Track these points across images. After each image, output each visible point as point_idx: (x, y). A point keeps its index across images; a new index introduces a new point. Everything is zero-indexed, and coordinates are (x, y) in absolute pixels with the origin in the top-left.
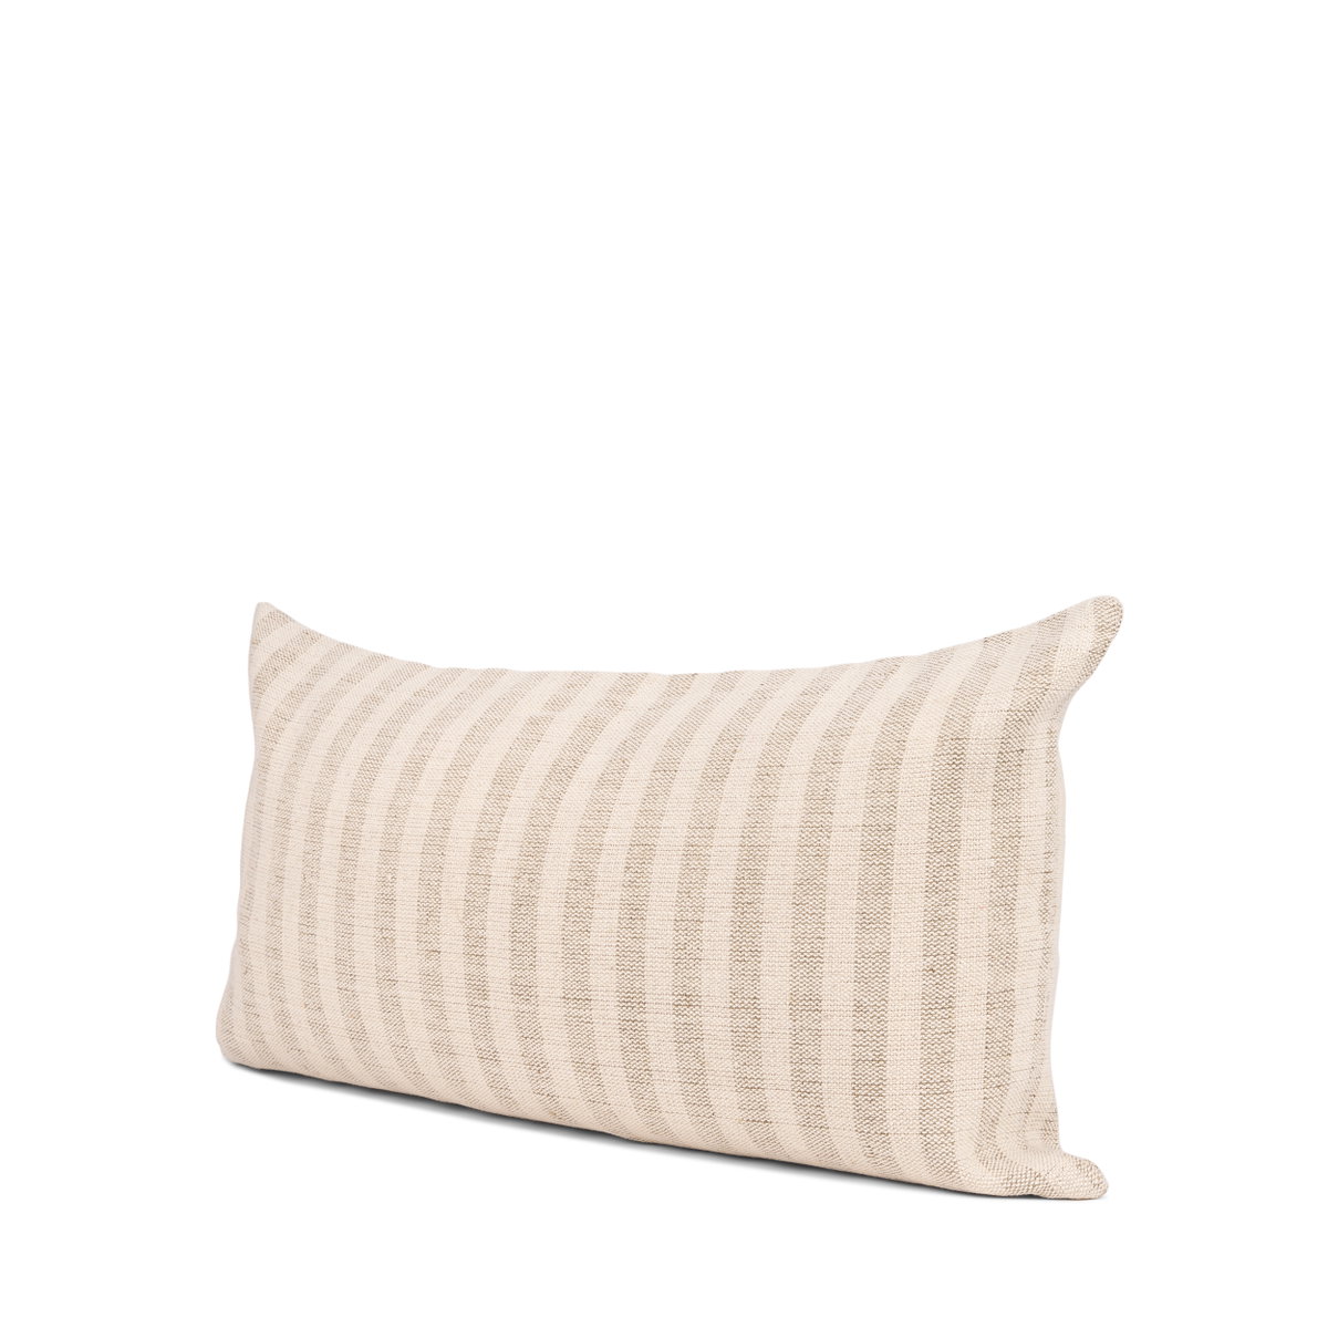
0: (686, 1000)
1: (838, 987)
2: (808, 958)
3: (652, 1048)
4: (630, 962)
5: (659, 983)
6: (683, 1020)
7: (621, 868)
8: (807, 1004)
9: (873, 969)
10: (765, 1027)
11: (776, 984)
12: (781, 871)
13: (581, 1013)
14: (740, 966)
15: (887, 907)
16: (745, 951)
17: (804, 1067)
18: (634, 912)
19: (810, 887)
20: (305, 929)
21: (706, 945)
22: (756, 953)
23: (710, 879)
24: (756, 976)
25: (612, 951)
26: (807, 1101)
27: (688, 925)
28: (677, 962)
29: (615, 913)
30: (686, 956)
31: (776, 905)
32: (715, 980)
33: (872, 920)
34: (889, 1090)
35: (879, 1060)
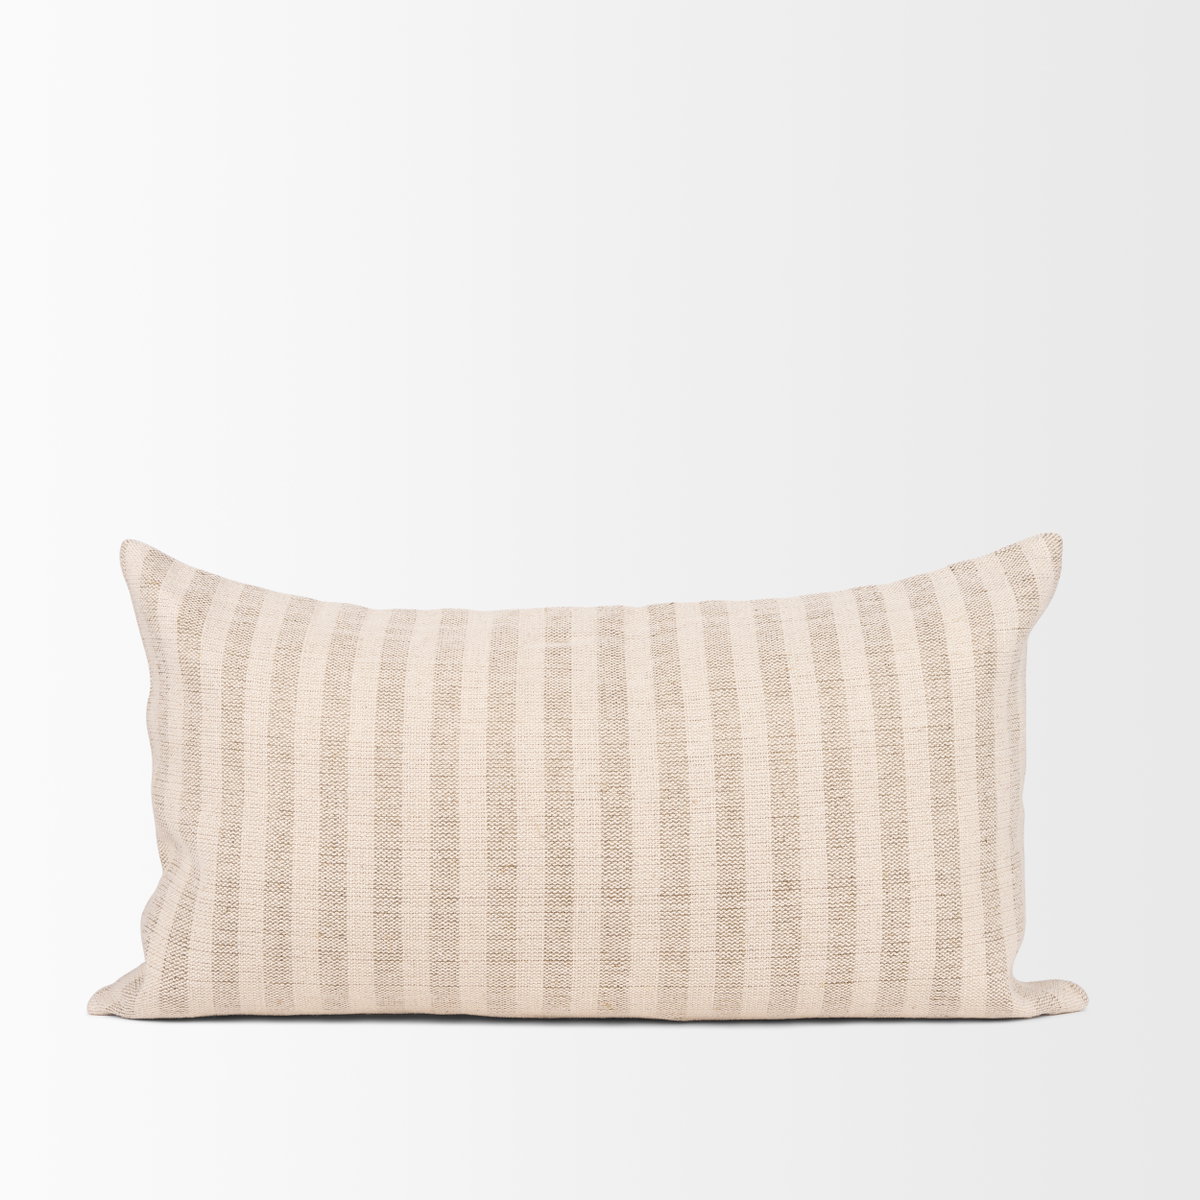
0: (787, 885)
1: (921, 860)
2: (896, 839)
3: (748, 931)
4: (731, 857)
5: (760, 872)
6: (783, 903)
7: (712, 777)
8: (897, 877)
9: (947, 843)
10: (861, 901)
11: (869, 865)
12: (865, 769)
13: (679, 907)
14: (837, 852)
15: (953, 792)
16: (841, 839)
17: (895, 931)
18: (731, 814)
19: (892, 780)
20: (329, 859)
21: (804, 837)
22: (851, 839)
23: (800, 780)
24: (852, 859)
25: (712, 850)
26: (894, 959)
27: (786, 821)
28: (777, 853)
29: (713, 816)
30: (785, 847)
31: (865, 797)
32: (814, 866)
33: (943, 804)
34: (965, 942)
35: (957, 918)
